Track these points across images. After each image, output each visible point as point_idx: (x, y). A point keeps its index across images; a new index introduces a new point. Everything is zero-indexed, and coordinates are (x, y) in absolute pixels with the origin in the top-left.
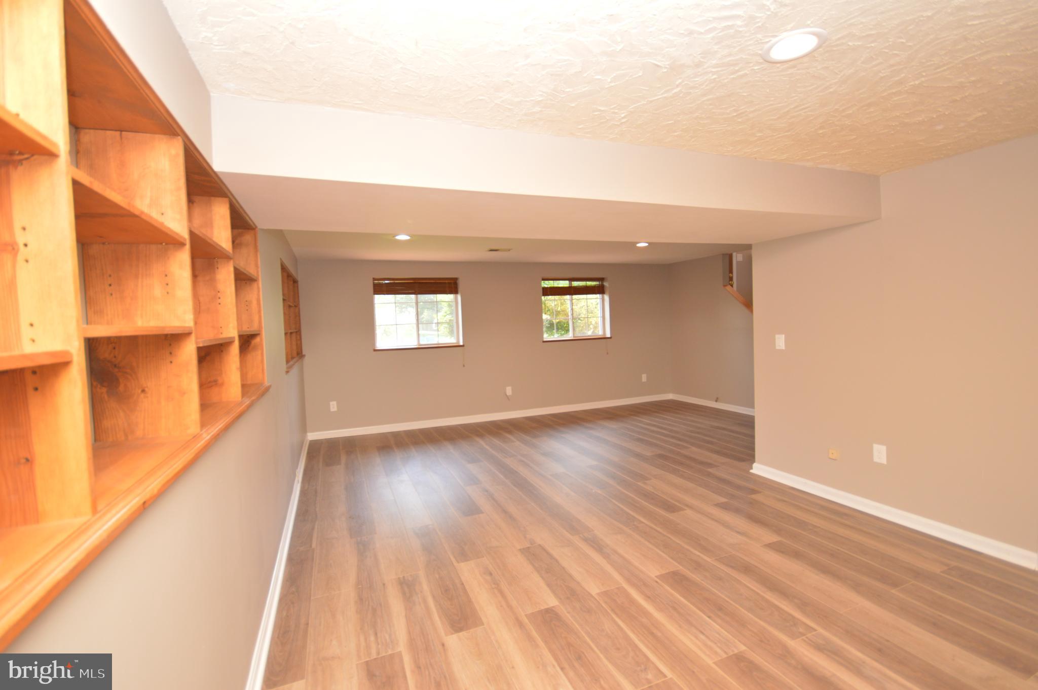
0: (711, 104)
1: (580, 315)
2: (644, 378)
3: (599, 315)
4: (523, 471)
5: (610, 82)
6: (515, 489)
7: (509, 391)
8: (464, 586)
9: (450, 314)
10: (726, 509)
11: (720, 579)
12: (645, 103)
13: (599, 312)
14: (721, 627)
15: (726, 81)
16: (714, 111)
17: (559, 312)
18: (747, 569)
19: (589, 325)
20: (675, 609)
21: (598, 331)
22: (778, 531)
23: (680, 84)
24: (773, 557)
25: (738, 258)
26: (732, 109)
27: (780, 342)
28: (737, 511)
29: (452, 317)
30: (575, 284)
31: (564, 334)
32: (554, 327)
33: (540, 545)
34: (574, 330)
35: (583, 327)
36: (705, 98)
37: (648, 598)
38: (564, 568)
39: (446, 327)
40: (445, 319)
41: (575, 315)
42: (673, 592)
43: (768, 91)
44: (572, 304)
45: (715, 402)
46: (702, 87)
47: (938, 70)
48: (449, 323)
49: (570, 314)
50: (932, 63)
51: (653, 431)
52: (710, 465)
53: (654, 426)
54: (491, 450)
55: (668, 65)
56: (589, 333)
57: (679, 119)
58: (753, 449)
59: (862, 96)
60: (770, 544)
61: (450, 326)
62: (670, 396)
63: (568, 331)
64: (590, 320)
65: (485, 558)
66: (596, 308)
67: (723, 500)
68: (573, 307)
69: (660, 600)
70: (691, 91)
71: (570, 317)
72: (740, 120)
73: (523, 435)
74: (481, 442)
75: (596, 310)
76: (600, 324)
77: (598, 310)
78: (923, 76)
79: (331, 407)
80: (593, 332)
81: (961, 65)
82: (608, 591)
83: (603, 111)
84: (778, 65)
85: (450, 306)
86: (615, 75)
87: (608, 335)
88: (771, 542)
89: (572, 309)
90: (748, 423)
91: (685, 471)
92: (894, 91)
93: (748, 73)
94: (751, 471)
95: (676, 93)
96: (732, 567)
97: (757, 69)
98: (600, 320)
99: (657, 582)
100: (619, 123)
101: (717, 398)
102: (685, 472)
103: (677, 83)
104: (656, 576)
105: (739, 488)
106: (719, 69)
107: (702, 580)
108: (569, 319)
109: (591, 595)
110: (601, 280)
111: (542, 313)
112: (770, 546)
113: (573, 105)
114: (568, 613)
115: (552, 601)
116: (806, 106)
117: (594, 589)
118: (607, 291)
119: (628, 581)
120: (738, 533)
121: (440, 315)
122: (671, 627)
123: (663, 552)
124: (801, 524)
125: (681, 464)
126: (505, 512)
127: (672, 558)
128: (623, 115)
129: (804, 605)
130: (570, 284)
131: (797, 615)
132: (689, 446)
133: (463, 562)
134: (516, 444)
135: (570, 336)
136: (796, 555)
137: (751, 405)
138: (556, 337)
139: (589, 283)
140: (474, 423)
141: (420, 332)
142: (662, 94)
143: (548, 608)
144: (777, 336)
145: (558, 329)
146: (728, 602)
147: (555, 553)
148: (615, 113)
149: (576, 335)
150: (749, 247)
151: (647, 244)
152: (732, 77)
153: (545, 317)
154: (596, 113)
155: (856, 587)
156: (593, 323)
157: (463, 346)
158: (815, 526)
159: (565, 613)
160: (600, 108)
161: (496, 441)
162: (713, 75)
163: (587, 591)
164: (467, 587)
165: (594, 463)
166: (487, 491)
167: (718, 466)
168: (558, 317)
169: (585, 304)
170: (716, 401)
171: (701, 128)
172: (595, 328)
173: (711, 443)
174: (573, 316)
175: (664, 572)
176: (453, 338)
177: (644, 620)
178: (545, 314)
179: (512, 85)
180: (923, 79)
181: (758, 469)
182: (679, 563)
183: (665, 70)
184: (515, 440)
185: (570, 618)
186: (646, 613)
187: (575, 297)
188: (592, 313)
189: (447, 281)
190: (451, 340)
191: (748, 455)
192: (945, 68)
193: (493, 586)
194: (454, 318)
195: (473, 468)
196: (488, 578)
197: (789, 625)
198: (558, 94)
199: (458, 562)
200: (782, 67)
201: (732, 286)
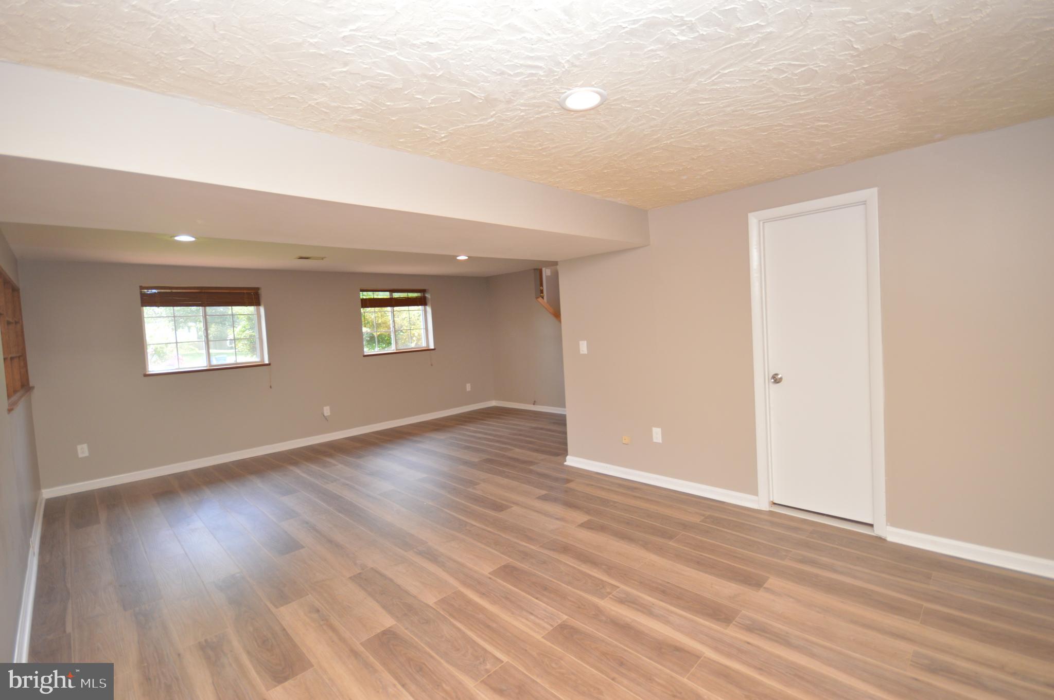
0: (520, 137)
1: (402, 327)
2: (468, 387)
3: (422, 327)
4: (348, 495)
5: (431, 103)
6: (340, 515)
7: (327, 411)
8: (287, 632)
9: (250, 328)
10: (546, 500)
11: (544, 562)
12: (464, 127)
13: (421, 324)
14: (547, 604)
15: (532, 119)
16: (523, 143)
17: (380, 324)
18: (565, 549)
19: (412, 338)
20: (507, 598)
21: (422, 343)
22: (588, 512)
23: (494, 114)
24: (586, 535)
25: (546, 272)
26: (537, 143)
27: (583, 347)
28: (555, 500)
29: (253, 332)
30: (396, 295)
31: (385, 348)
32: (375, 340)
33: (372, 569)
34: (396, 343)
35: (406, 339)
36: (515, 131)
37: (482, 594)
38: (399, 586)
39: (246, 344)
40: (244, 334)
41: (396, 327)
42: (505, 584)
43: (565, 132)
44: (394, 316)
45: (533, 406)
46: (513, 121)
47: (682, 135)
48: (250, 339)
49: (391, 326)
50: (678, 128)
51: (480, 438)
52: (531, 463)
53: (480, 432)
54: (308, 478)
55: (483, 97)
56: (412, 345)
57: (494, 145)
58: (566, 444)
59: (633, 147)
60: (582, 524)
61: (251, 342)
62: (493, 403)
63: (390, 343)
64: (413, 332)
65: (310, 595)
66: (418, 319)
67: (544, 492)
68: (395, 319)
69: (494, 595)
70: (504, 123)
71: (392, 329)
72: (544, 153)
73: (347, 457)
74: (297, 470)
75: (418, 322)
76: (423, 336)
77: (421, 322)
78: (672, 138)
79: (79, 451)
80: (416, 344)
81: (695, 133)
82: (445, 597)
83: (424, 128)
84: (572, 113)
85: (249, 319)
86: (435, 97)
87: (432, 347)
88: (582, 522)
89: (394, 321)
90: (561, 421)
91: (510, 471)
92: (654, 146)
93: (549, 115)
94: (565, 463)
95: (490, 122)
96: (553, 550)
97: (556, 113)
98: (423, 332)
99: (490, 578)
100: (439, 142)
101: (535, 401)
102: (510, 473)
103: (492, 114)
104: (489, 573)
105: (556, 479)
106: (527, 108)
107: (529, 567)
108: (390, 332)
109: (428, 606)
110: (423, 291)
111: (362, 327)
112: (583, 525)
113: (393, 119)
114: (406, 629)
115: (388, 622)
116: (595, 149)
117: (431, 599)
118: (429, 302)
119: (464, 583)
120: (557, 519)
121: (238, 329)
122: (505, 616)
123: (494, 549)
124: (605, 502)
125: (507, 465)
126: (330, 541)
127: (503, 554)
128: (443, 135)
129: (610, 569)
130: (391, 295)
131: (605, 578)
132: (512, 448)
133: (282, 606)
134: (339, 468)
135: (392, 349)
136: (602, 529)
137: (563, 405)
138: (377, 350)
139: (411, 295)
140: (286, 451)
141: (211, 351)
142: (478, 122)
143: (384, 630)
144: (581, 342)
145: (379, 342)
146: (551, 581)
147: (389, 573)
148: (436, 132)
149: (398, 348)
150: (555, 263)
151: (467, 258)
152: (537, 116)
153: (364, 330)
154: (418, 130)
155: (646, 545)
156: (416, 335)
157: (269, 365)
158: (615, 502)
159: (404, 630)
160: (421, 125)
161: (314, 467)
162: (521, 112)
163: (424, 603)
164: (290, 631)
165: (425, 475)
166: (307, 523)
167: (539, 463)
168: (379, 330)
169: (407, 316)
170: (534, 404)
171: (513, 156)
172: (419, 340)
173: (531, 443)
174: (395, 329)
175: (496, 568)
176: (255, 356)
177: (481, 616)
178: (365, 326)
179: (329, 89)
180: (672, 140)
181: (571, 461)
182: (509, 557)
183: (481, 101)
184: (336, 463)
185: (409, 634)
186: (482, 610)
187: (396, 308)
188: (414, 325)
189: (245, 291)
190: (254, 359)
191: (562, 450)
192: (685, 134)
193: (322, 623)
194: (256, 334)
195: (289, 501)
196: (315, 616)
197: (599, 588)
198: (378, 106)
199: (276, 607)
200: (575, 115)
201: (543, 298)
